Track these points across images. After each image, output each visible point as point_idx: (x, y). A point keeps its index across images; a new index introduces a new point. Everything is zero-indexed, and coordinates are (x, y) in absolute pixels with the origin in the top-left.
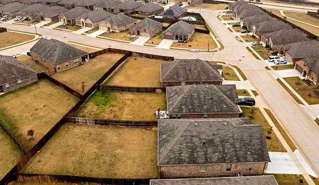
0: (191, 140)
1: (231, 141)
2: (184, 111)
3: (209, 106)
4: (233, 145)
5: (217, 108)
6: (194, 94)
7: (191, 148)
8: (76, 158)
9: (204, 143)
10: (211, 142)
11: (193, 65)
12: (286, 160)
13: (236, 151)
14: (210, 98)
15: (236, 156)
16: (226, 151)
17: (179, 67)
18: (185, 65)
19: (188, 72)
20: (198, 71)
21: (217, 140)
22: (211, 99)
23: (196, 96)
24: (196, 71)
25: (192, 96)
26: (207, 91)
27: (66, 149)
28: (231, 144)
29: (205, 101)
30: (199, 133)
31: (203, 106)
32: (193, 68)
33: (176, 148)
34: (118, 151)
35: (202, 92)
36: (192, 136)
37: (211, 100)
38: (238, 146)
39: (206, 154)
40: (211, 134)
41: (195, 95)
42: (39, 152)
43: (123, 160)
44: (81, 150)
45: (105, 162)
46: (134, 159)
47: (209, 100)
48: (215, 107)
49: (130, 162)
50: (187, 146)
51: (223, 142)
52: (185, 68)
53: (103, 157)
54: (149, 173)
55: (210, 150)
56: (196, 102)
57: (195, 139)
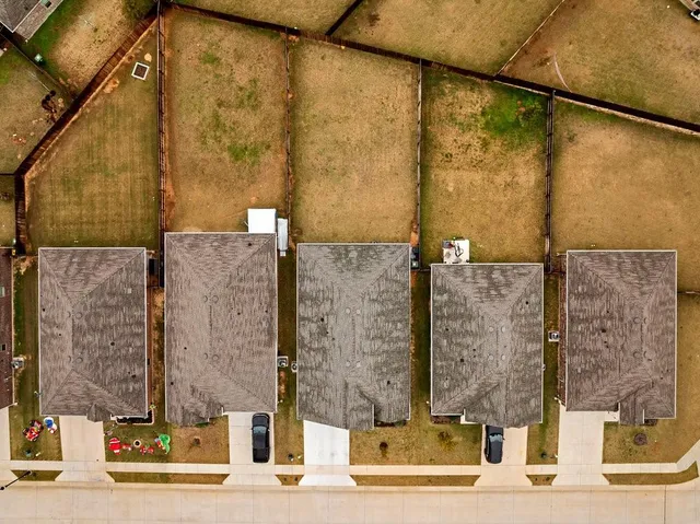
0: (328, 299)
1: (325, 366)
2: (439, 298)
3: (446, 352)
4: (319, 367)
5: (442, 367)
6: (473, 324)
7: (317, 298)
8: (335, 111)
9: (322, 320)
10: (323, 332)
11: (621, 342)
12: (333, 455)
13: (312, 369)
14: (465, 359)
15: (306, 368)
16: (312, 353)
17: (615, 302)
18: (621, 319)
19: (596, 324)
20: (599, 351)
21: (326, 342)
22: (462, 360)
23: (469, 328)
24: (600, 345)
25: (470, 318)
26: (480, 356)
27: (353, 89)
28: (320, 364)
29: (459, 344)
30: (336, 315)
31: (447, 337)
32: (611, 340)
33: (317, 273)
34: (356, 178)
35: (478, 343)
36: (332, 301)
37: (458, 359)
38: (319, 374)
39: (309, 319)
40: (335, 336)
41: (473, 326)
42: (343, 47)
43: (336, 188)
44: (353, 115)
45: (330, 159)
46: (340, 205)
47: (460, 354)
48: (444, 363)
49: (334, 198)
50: (319, 291)
51: (324, 352)
52: (611, 318)
53: (340, 156)
54: (313, 230)
55: (314, 327)
56: (456, 325)
57: (327, 305)
